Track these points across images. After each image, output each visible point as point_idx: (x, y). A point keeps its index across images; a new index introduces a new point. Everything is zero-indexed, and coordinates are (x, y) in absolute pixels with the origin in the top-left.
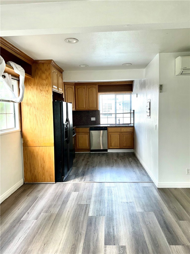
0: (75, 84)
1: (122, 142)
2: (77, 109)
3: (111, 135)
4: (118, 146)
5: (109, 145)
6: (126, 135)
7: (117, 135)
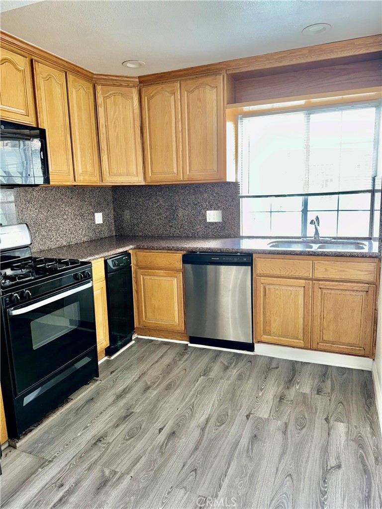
0: (140, 82)
1: (317, 323)
2: (149, 179)
3: (267, 287)
4: (297, 338)
5: (260, 327)
6: (339, 292)
7: (294, 289)
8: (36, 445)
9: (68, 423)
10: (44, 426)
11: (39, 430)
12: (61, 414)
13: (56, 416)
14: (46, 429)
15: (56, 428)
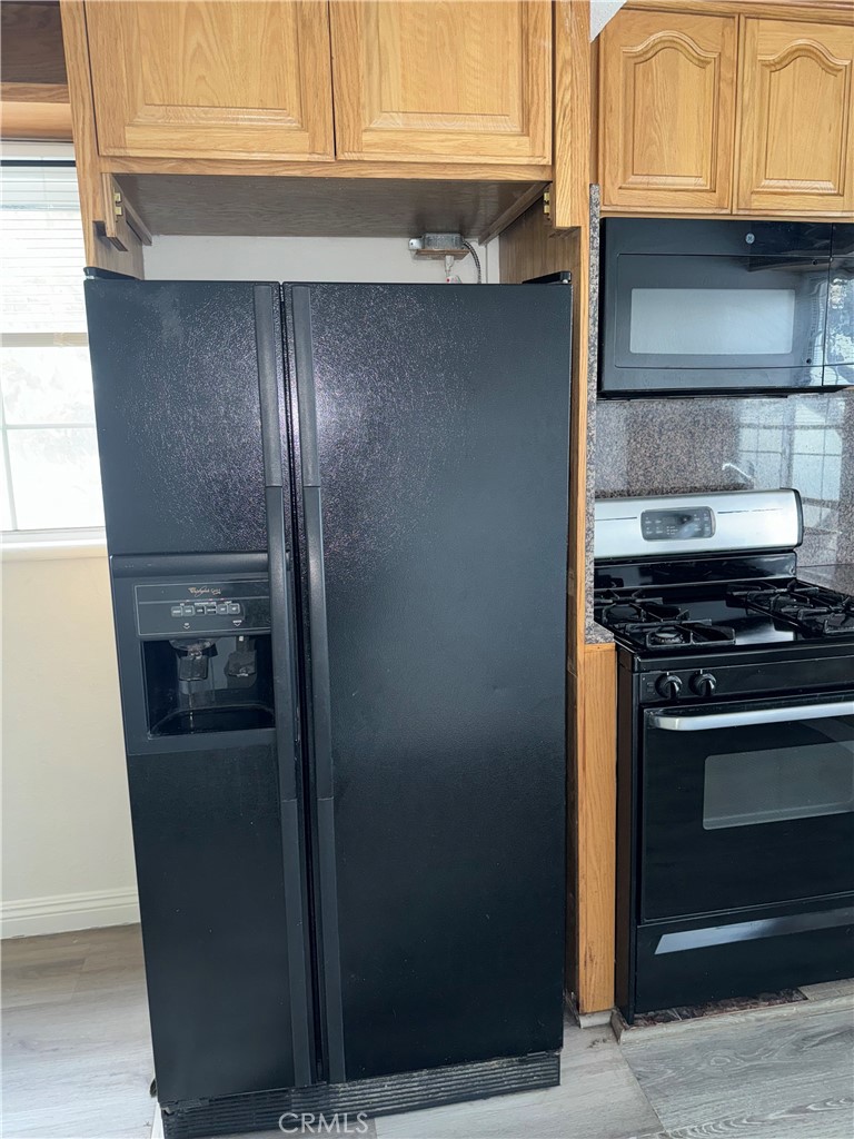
8: (661, 1067)
9: (764, 1061)
10: (703, 1029)
11: (687, 1031)
12: (758, 1020)
13: (743, 1020)
14: (705, 1039)
15: (727, 1052)
